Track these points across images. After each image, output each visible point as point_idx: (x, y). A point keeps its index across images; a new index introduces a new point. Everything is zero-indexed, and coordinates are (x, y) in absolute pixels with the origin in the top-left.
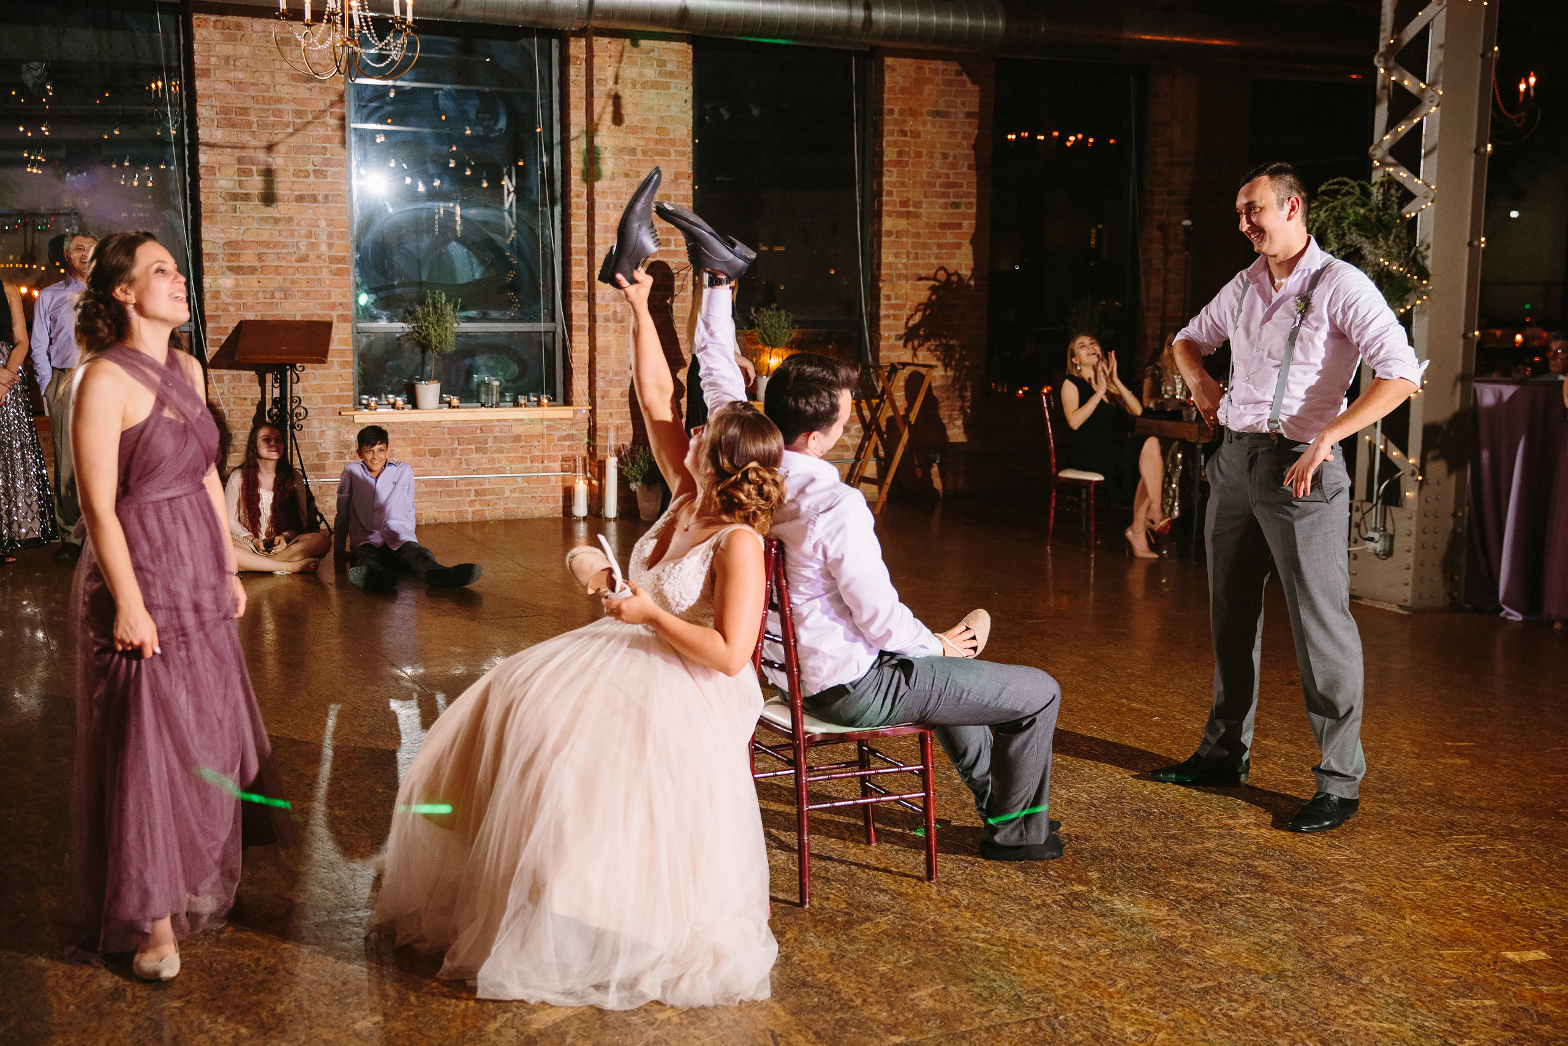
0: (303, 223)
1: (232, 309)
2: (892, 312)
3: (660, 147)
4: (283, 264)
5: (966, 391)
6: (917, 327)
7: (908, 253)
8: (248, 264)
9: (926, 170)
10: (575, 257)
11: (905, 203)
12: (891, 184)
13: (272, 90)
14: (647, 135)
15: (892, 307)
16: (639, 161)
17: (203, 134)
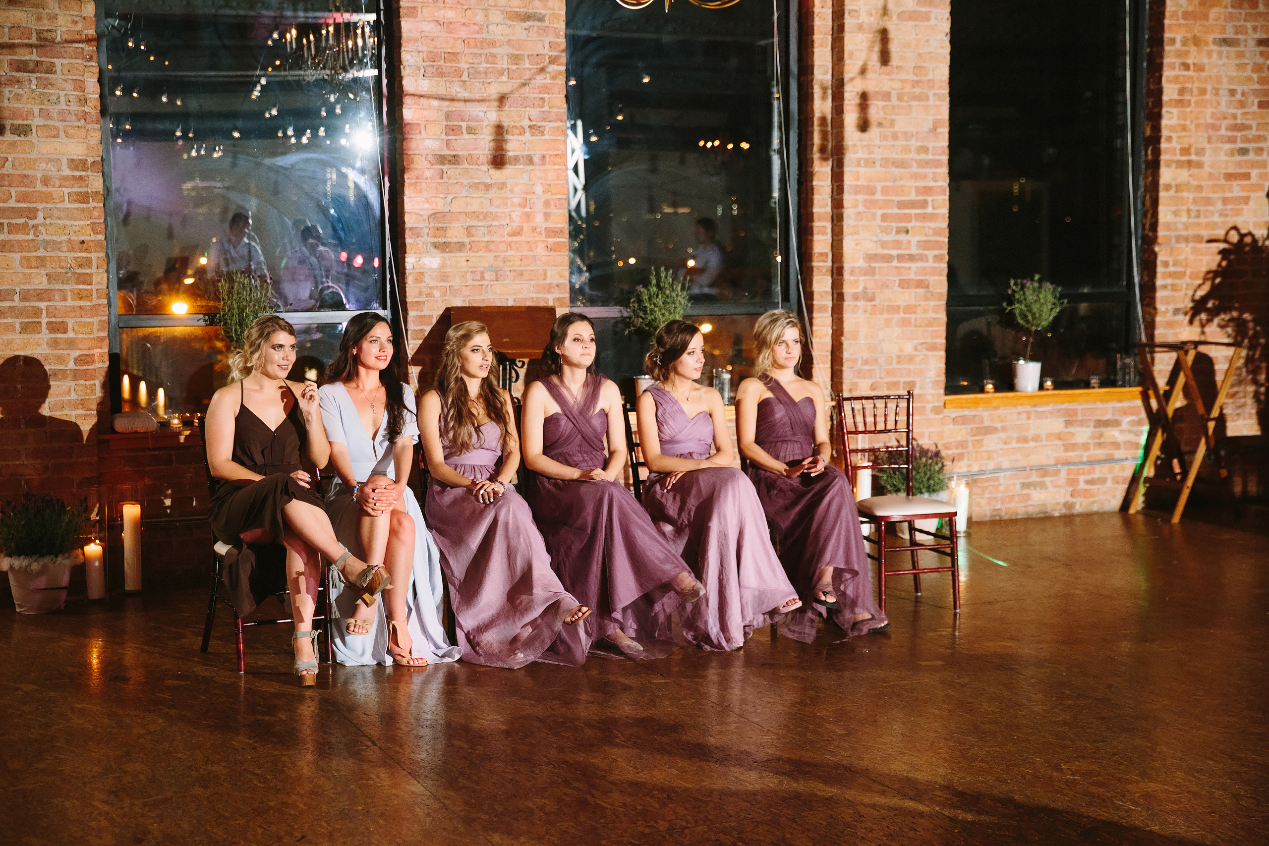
0: (517, 189)
1: (437, 294)
2: (1169, 281)
3: (917, 90)
4: (495, 238)
5: (1260, 374)
6: (1204, 299)
7: (1189, 211)
8: (455, 240)
9: (1209, 111)
10: (817, 224)
11: (1185, 151)
12: (1172, 128)
13: (485, 31)
14: (903, 76)
15: (1171, 275)
16: (893, 107)
17: (409, 84)
